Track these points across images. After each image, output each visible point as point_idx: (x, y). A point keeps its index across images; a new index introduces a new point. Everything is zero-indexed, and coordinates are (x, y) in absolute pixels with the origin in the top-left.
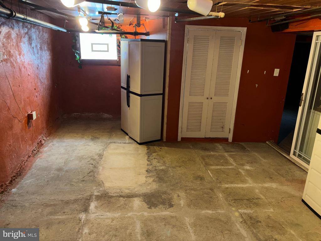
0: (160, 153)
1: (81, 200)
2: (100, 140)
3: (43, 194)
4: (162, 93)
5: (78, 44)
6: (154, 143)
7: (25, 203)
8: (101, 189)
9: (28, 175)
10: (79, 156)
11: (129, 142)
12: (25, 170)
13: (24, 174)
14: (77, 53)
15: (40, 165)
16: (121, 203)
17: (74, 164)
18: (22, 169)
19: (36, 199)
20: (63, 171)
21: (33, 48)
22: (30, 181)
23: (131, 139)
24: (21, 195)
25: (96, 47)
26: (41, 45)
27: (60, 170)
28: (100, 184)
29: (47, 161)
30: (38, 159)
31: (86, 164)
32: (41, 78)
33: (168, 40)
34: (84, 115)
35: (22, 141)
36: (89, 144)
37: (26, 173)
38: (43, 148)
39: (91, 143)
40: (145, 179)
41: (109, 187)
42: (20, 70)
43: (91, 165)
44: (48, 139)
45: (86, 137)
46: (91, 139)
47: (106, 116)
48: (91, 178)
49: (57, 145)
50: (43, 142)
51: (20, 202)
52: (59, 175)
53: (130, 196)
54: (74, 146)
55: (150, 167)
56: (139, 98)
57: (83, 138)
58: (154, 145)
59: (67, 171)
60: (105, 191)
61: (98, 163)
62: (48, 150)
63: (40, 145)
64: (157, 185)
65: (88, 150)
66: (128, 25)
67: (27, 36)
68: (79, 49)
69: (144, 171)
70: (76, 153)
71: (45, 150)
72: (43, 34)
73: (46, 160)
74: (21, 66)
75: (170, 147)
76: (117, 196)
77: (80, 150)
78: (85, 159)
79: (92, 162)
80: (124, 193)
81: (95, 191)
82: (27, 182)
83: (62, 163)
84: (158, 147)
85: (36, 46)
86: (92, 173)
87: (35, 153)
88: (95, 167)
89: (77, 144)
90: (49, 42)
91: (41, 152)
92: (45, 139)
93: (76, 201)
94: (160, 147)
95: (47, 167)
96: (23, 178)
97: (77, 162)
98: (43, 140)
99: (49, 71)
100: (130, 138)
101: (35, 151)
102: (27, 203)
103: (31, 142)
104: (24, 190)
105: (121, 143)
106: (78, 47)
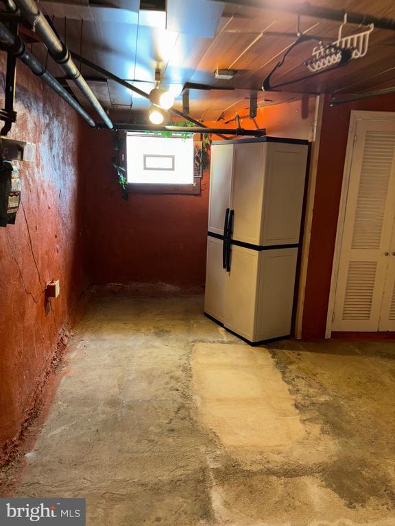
0: (302, 365)
1: (185, 482)
2: (172, 336)
3: (95, 467)
4: (298, 242)
5: (123, 155)
6: (279, 342)
7: (62, 491)
8: (218, 452)
9: (52, 415)
10: (144, 372)
11: (229, 340)
12: (44, 405)
13: (42, 412)
14: (121, 171)
15: (71, 393)
16: (280, 492)
17: (139, 391)
18: (38, 401)
19: (85, 479)
20: (123, 407)
21: (54, 156)
22: (59, 430)
23: (230, 335)
24: (48, 467)
25: (151, 162)
26: (63, 154)
27: (113, 403)
28: (211, 440)
29: (83, 382)
30: (64, 378)
31: (164, 389)
32: (63, 215)
33: (314, 140)
34: (128, 286)
35: (37, 341)
36: (155, 344)
37: (47, 411)
38: (68, 354)
39: (158, 343)
40: (301, 426)
41: (234, 447)
42: (38, 196)
43: (175, 393)
44: (72, 334)
45: (143, 330)
46: (156, 333)
47: (168, 287)
48: (187, 423)
49: (92, 346)
50: (66, 340)
51: (50, 488)
52: (117, 415)
53: (291, 472)
54: (127, 349)
55: (299, 397)
56: (256, 253)
57: (138, 331)
58: (282, 348)
59: (130, 407)
60: (228, 457)
61: (187, 387)
62: (79, 359)
63: (62, 347)
64: (336, 442)
65: (156, 357)
66: (214, 120)
67: (47, 132)
68: (124, 164)
69: (288, 406)
70: (135, 364)
71: (72, 357)
72: (67, 134)
73: (80, 381)
74: (39, 188)
75: (317, 352)
76: (261, 472)
77: (141, 358)
78: (159, 376)
79: (173, 383)
80: (274, 464)
81: (207, 457)
82: (54, 432)
83: (114, 386)
84: (290, 351)
85: (58, 154)
86: (183, 413)
87: (56, 365)
88: (184, 396)
89: (130, 344)
90: (74, 150)
91: (66, 363)
92: (68, 334)
93: (175, 485)
94: (296, 352)
95: (86, 396)
96: (43, 423)
97: (144, 385)
98: (66, 336)
99: (74, 204)
100: (228, 330)
101: (54, 359)
102: (66, 491)
103: (48, 342)
104: (52, 455)
105: (214, 342)
106: (123, 160)
